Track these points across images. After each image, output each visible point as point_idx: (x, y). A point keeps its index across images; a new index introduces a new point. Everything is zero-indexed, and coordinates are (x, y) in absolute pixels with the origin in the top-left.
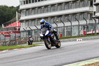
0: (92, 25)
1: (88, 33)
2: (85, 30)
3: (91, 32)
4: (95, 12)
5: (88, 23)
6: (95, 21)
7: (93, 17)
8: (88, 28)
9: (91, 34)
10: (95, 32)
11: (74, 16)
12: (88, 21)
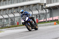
0: (43, 14)
1: (40, 21)
2: (38, 19)
3: (42, 20)
4: (45, 4)
5: (40, 12)
6: (46, 11)
7: (43, 8)
8: (40, 17)
9: (42, 22)
10: (46, 20)
11: (28, 7)
12: (40, 11)
